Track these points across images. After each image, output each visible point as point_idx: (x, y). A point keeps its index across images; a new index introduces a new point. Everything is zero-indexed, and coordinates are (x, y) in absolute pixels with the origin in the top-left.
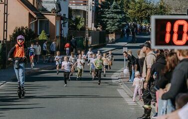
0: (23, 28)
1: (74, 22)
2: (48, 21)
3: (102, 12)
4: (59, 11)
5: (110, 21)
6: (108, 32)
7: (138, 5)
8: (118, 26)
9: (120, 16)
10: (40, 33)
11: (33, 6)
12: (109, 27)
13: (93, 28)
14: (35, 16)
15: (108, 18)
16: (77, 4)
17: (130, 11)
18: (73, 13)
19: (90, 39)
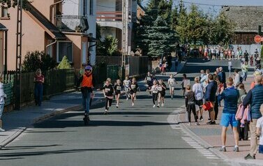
0: (37, 53)
1: (103, 44)
2: (71, 43)
3: (142, 31)
4: (86, 30)
5: (153, 43)
6: (151, 59)
7: (191, 20)
8: (164, 49)
9: (167, 36)
10: (60, 60)
11: (50, 23)
12: (151, 51)
13: (130, 53)
14: (53, 36)
15: (151, 39)
16: (108, 19)
17: (178, 28)
18: (101, 31)
19: (127, 68)
